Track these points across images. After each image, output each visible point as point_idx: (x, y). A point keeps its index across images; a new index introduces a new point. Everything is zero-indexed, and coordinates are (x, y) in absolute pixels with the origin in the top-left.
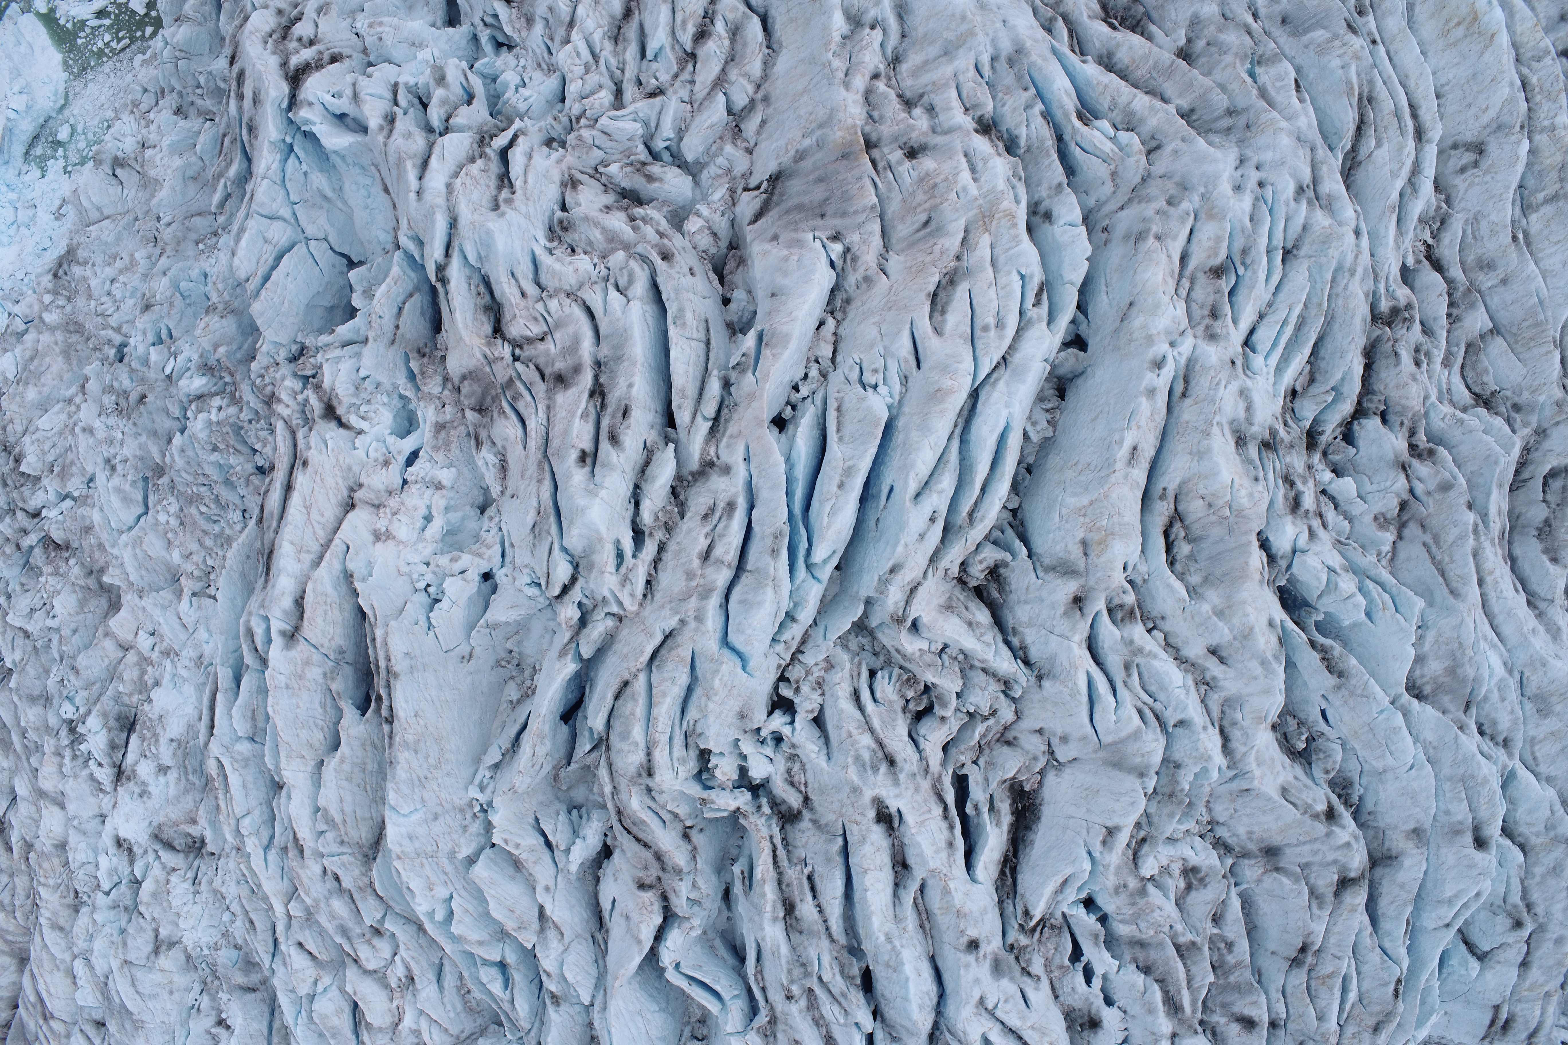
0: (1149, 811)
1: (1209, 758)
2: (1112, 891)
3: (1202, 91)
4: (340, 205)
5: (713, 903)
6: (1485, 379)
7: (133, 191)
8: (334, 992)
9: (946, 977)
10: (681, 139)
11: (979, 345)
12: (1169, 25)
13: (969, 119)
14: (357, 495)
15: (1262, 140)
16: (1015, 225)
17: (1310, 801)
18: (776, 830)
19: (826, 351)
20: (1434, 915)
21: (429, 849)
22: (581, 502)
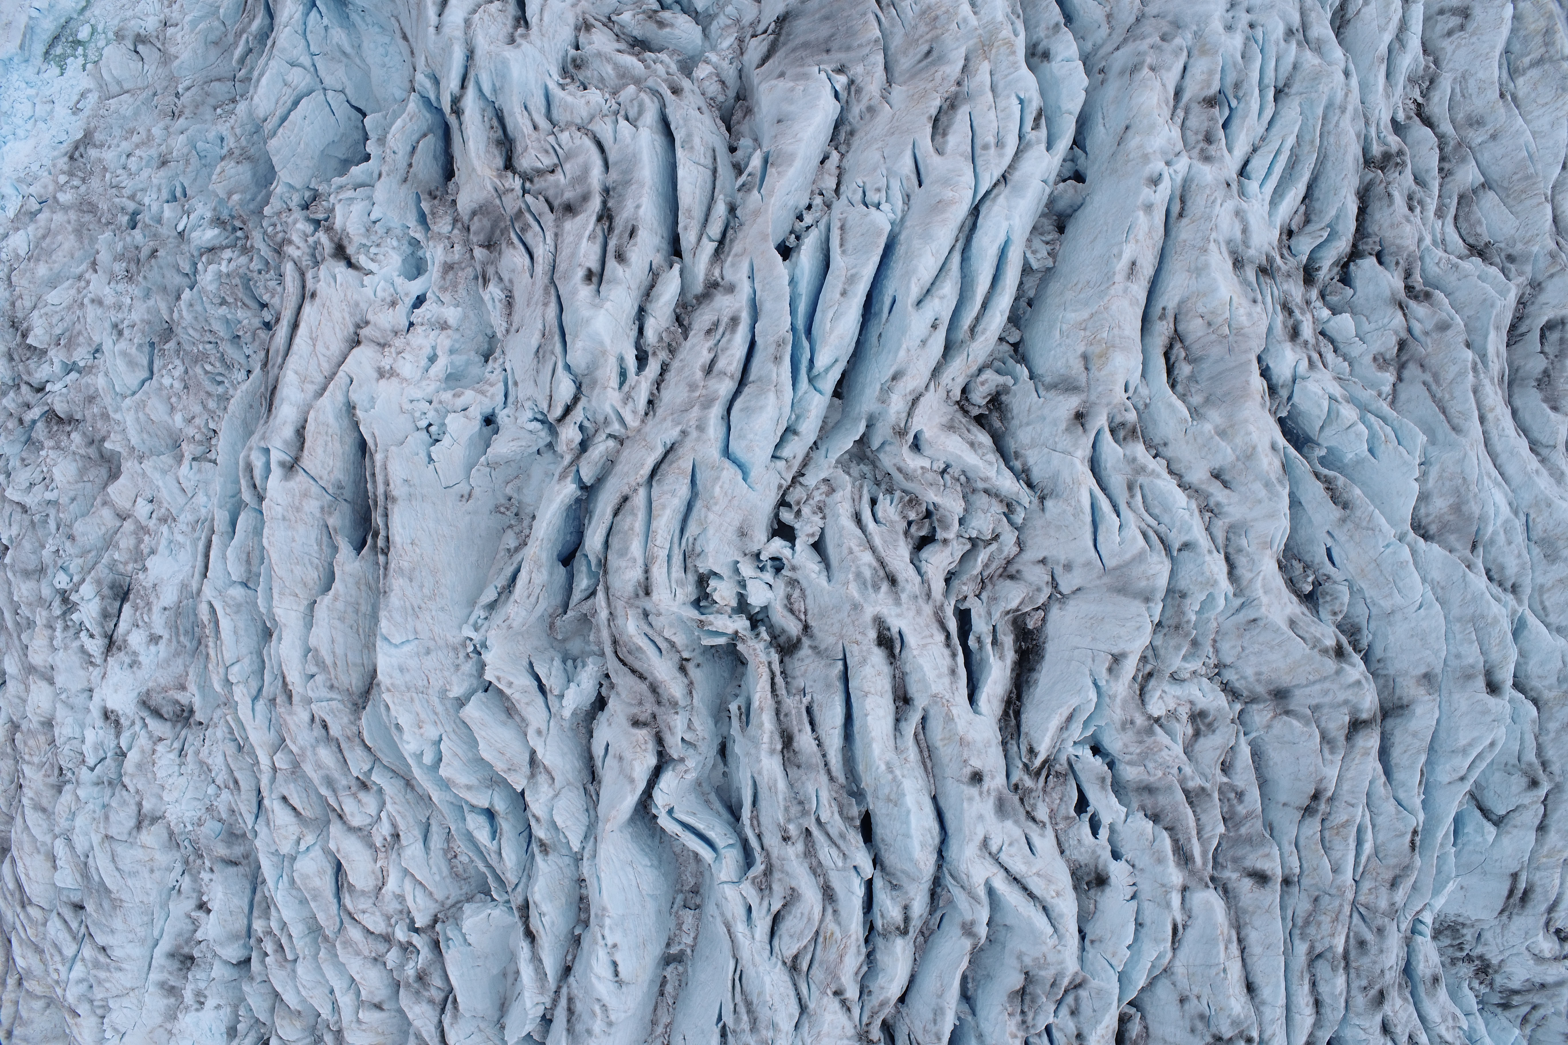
0: (1155, 643)
1: (1215, 583)
2: (1118, 726)
4: (358, 61)
5: (709, 750)
6: (1479, 230)
7: (153, 67)
8: (317, 852)
9: (949, 816)
11: (979, 162)
14: (363, 332)
16: (1013, 53)
17: (1318, 635)
18: (775, 659)
19: (830, 183)
20: (1448, 767)
21: (420, 683)
22: (586, 313)
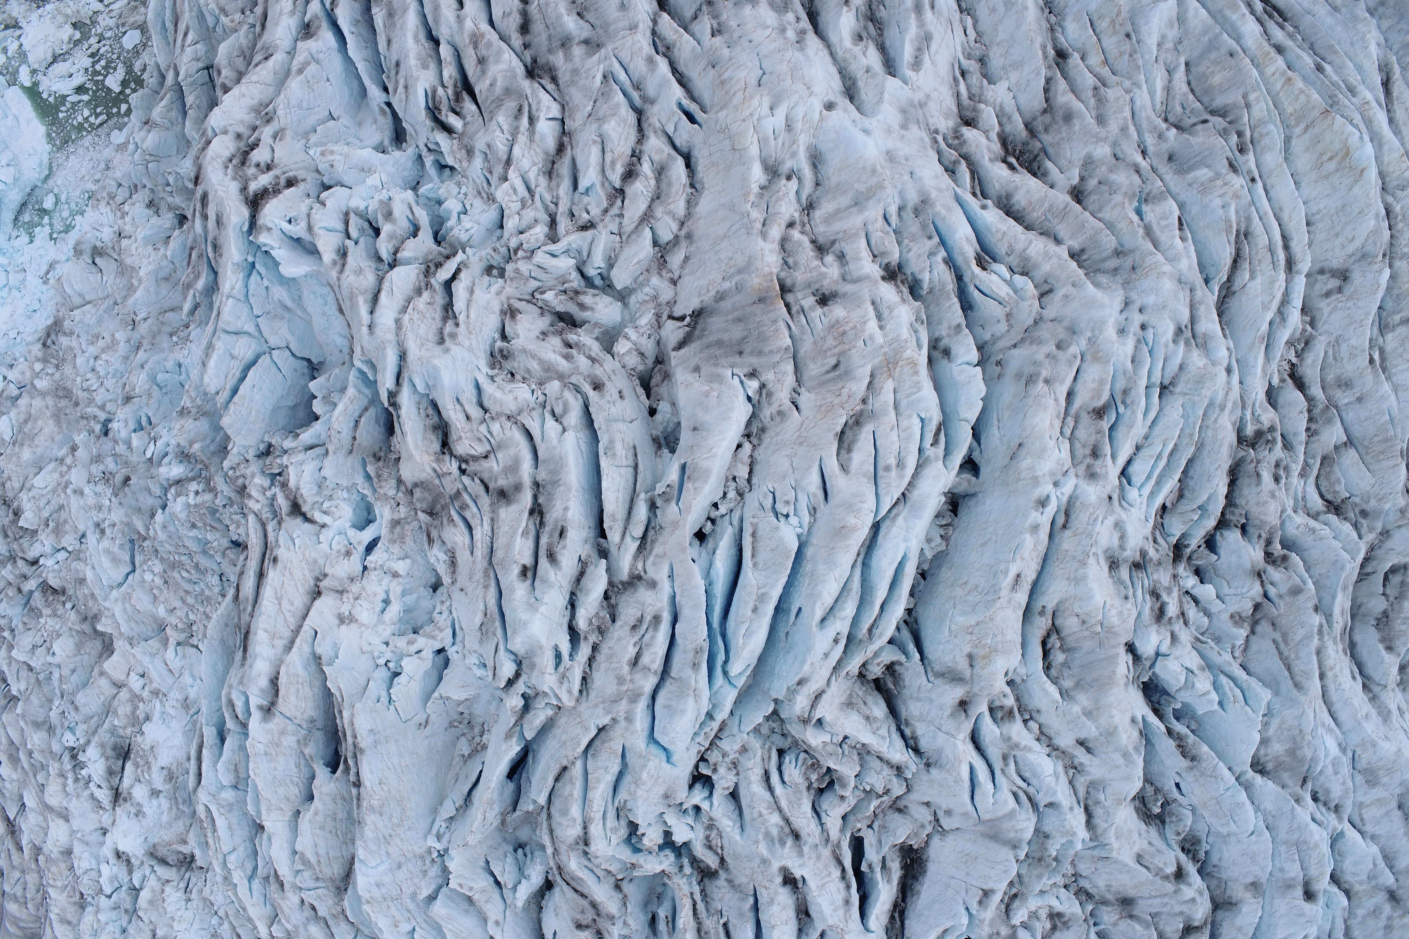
0: (1021, 873)
1: (1074, 833)
3: (1092, 232)
4: (300, 313)
6: (1337, 488)
7: (112, 277)
10: (611, 266)
11: (881, 483)
12: (1064, 163)
13: (877, 267)
14: (322, 584)
15: (1145, 284)
16: (916, 373)
17: (1161, 865)
18: (697, 889)
19: (743, 472)
21: (394, 893)
22: (523, 616)
